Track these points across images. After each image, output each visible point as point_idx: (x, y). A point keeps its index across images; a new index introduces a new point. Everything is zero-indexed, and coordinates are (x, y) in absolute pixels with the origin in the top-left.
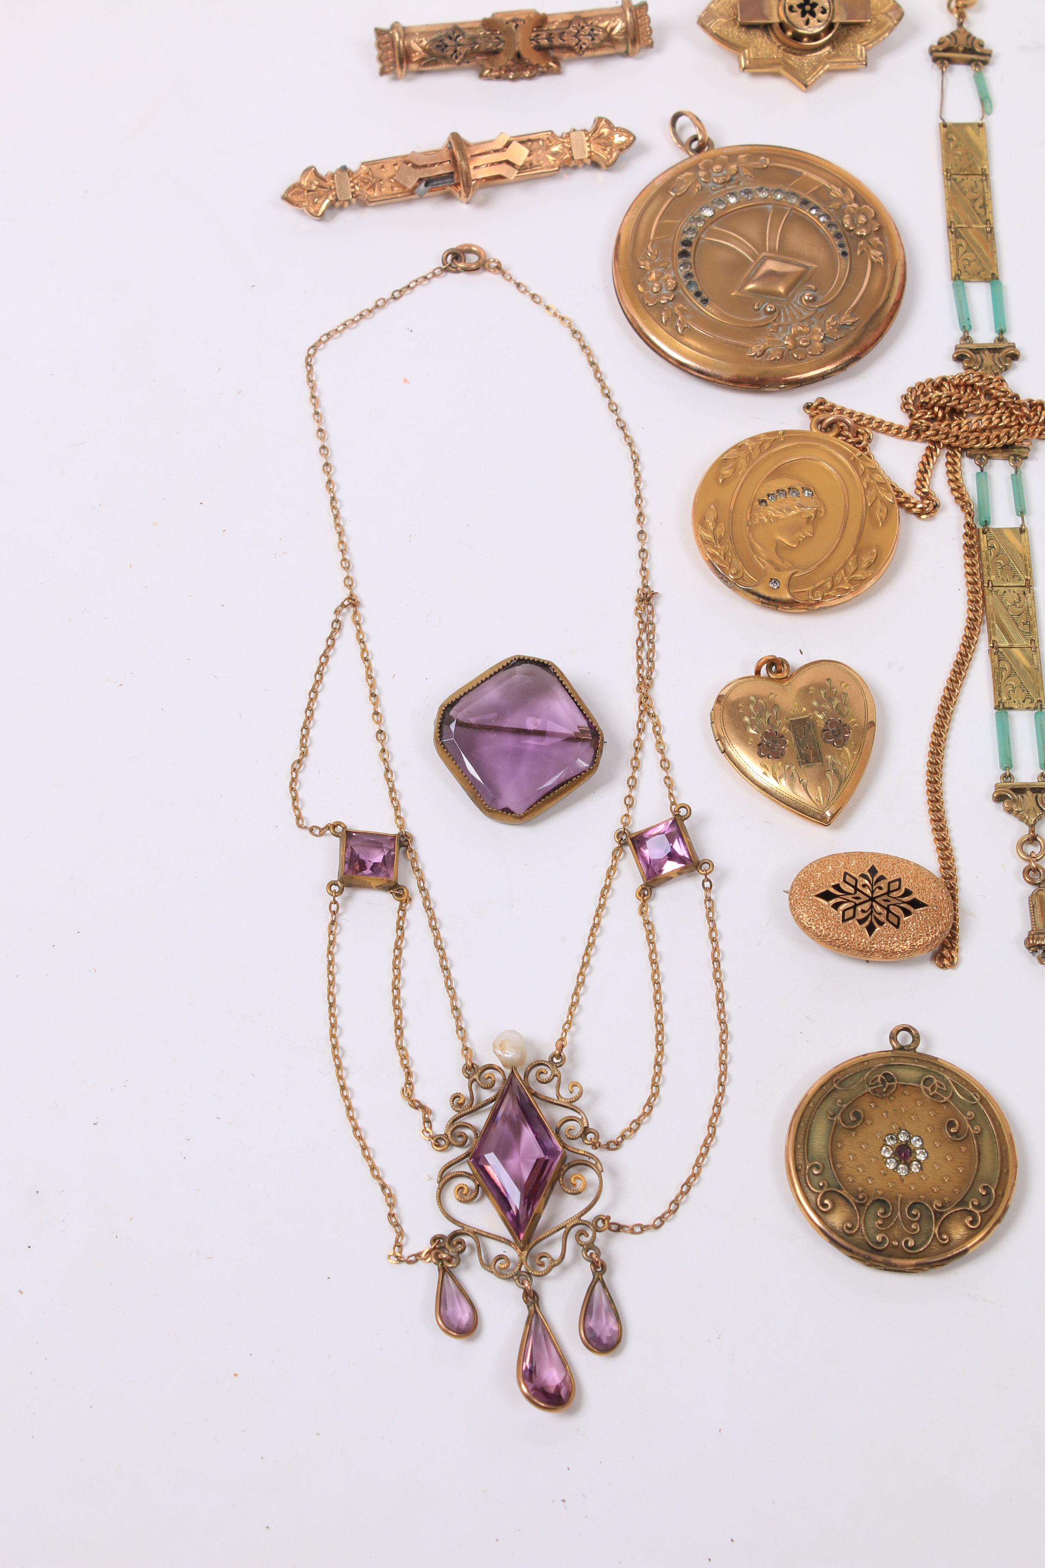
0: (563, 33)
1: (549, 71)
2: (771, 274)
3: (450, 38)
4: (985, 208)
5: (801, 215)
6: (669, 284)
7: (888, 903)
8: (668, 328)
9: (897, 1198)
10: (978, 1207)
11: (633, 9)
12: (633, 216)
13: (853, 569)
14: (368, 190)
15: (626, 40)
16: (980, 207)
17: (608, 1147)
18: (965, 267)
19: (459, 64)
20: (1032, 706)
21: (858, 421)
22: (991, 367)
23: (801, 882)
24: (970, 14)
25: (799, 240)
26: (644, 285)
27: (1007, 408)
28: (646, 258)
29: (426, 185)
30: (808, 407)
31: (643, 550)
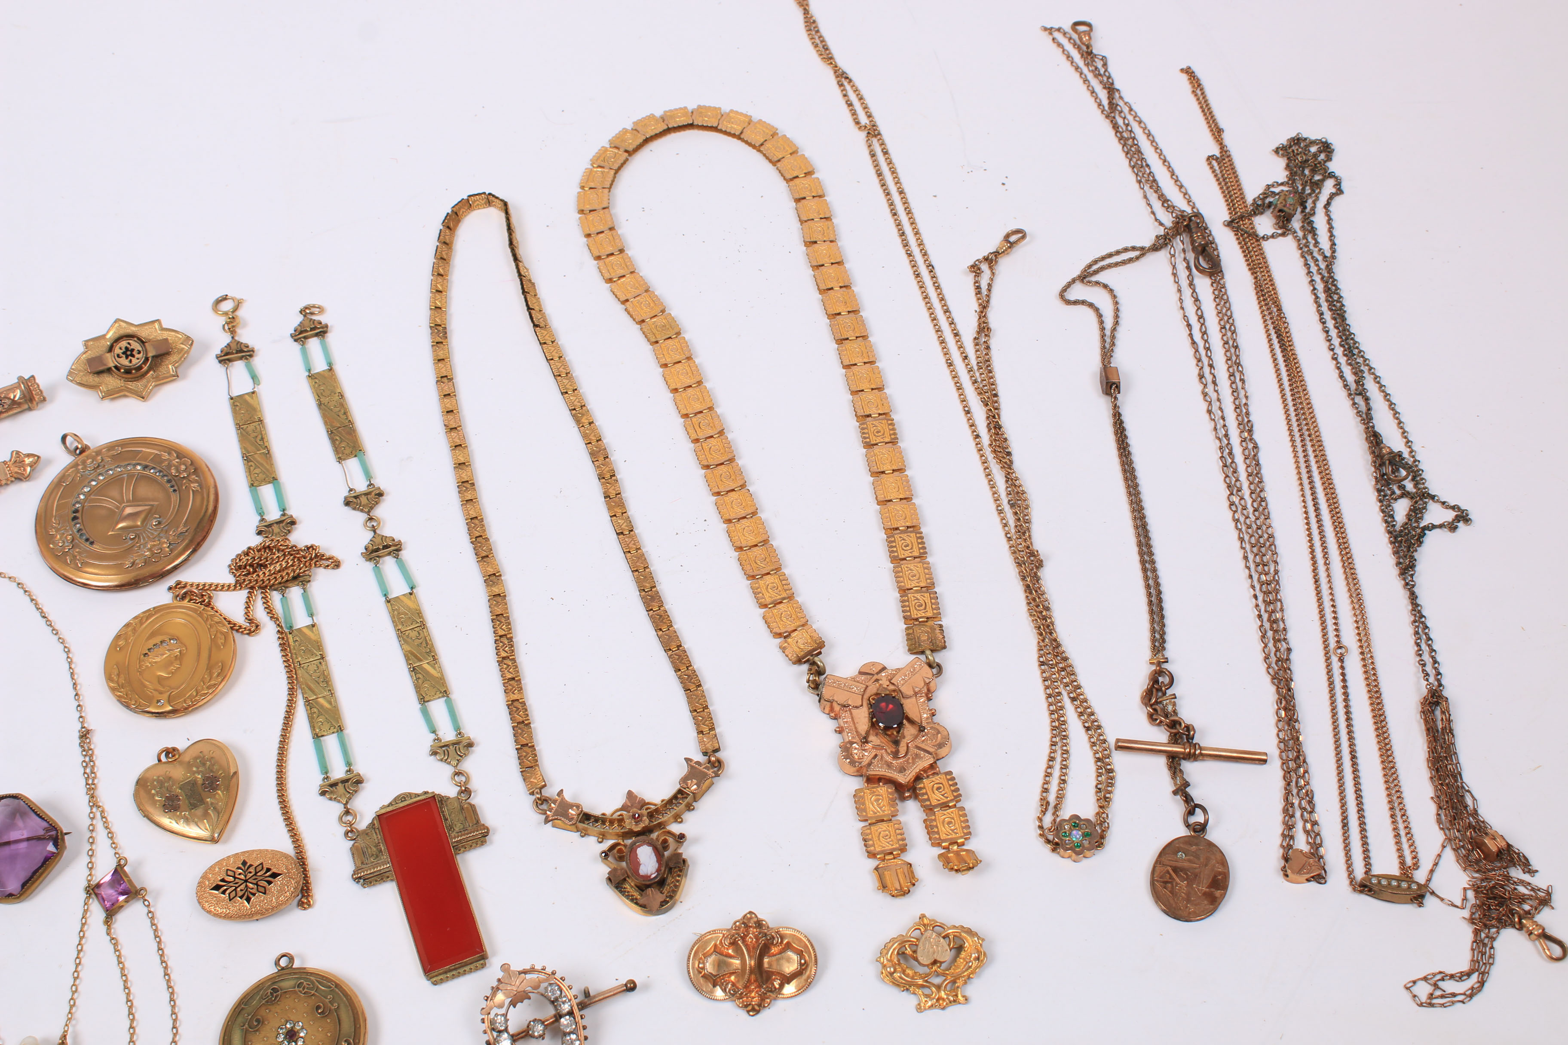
2: (130, 515)
4: (263, 441)
5: (144, 475)
6: (68, 539)
7: (257, 881)
8: (72, 566)
11: (25, 381)
13: (208, 680)
15: (26, 400)
16: (260, 441)
18: (255, 478)
20: (335, 730)
21: (202, 588)
22: (279, 533)
23: (201, 884)
25: (144, 490)
26: (54, 543)
27: (292, 555)
30: (170, 588)
31: (79, 706)
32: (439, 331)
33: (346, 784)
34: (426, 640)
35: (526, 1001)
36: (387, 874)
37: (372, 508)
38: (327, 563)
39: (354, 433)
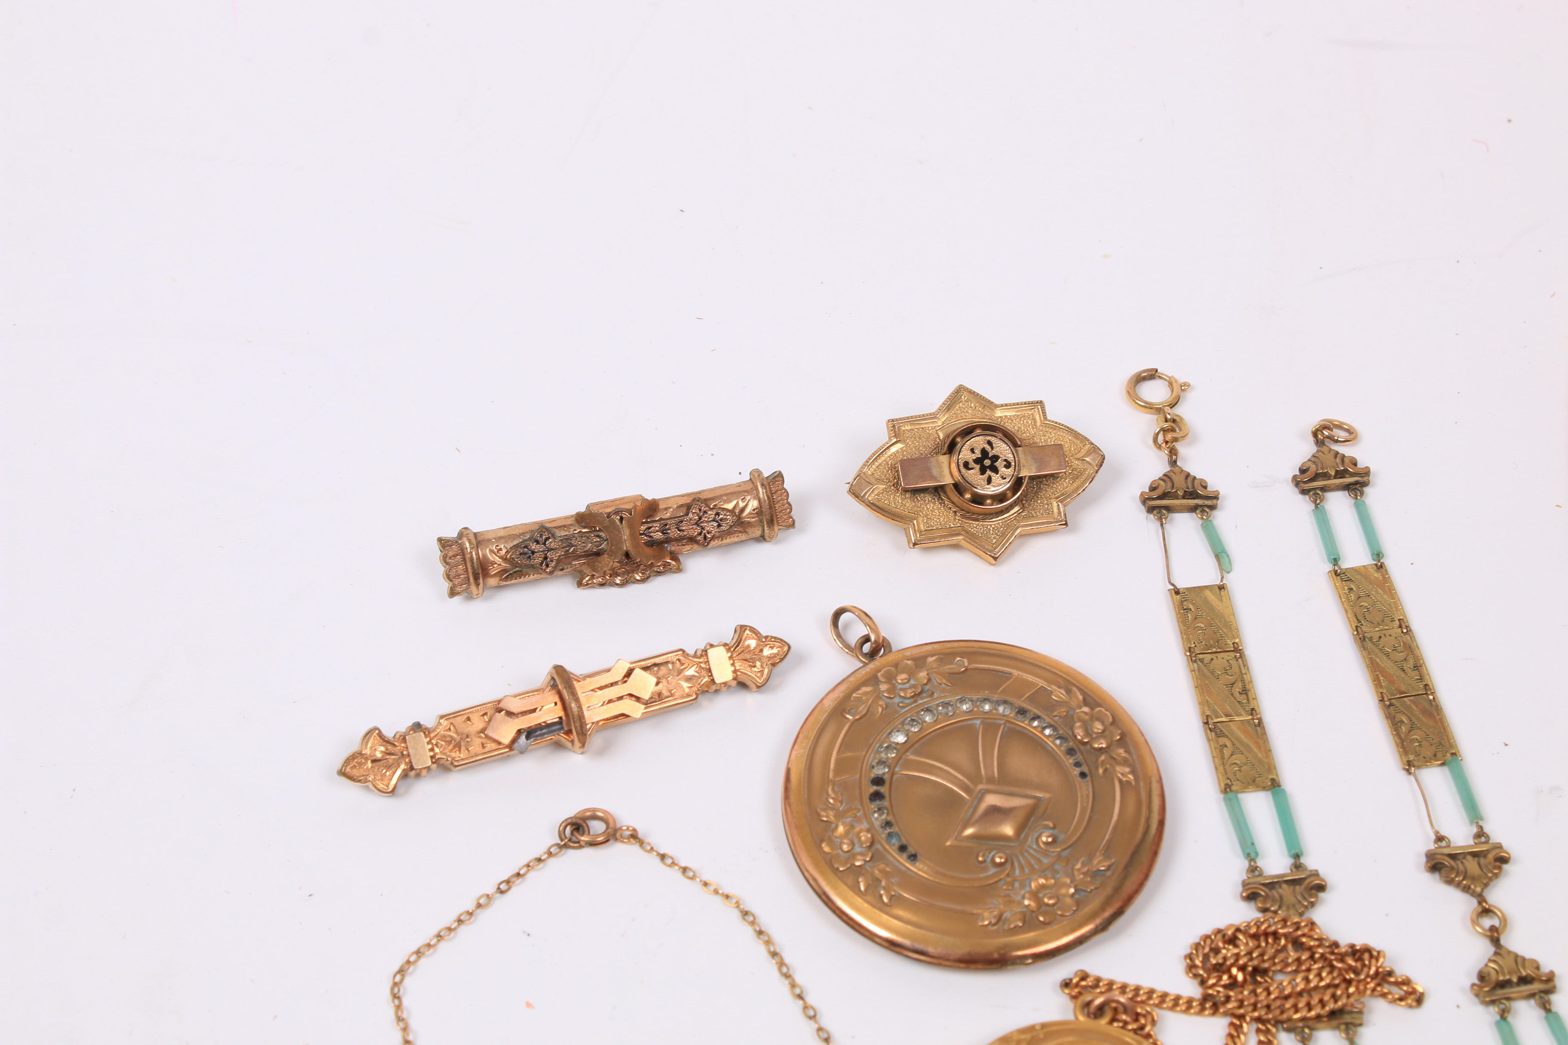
0: (681, 522)
1: (667, 570)
2: (994, 811)
3: (538, 542)
4: (1246, 694)
5: (1019, 728)
6: (863, 838)
8: (869, 898)
11: (765, 481)
12: (802, 751)
14: (451, 751)
15: (761, 521)
16: (1240, 693)
18: (1234, 773)
19: (551, 573)
22: (1294, 906)
25: (1022, 763)
26: (830, 843)
27: (1326, 961)
28: (827, 806)
29: (528, 738)
30: (1066, 984)
37: (1485, 886)
38: (1397, 992)
39: (1438, 714)
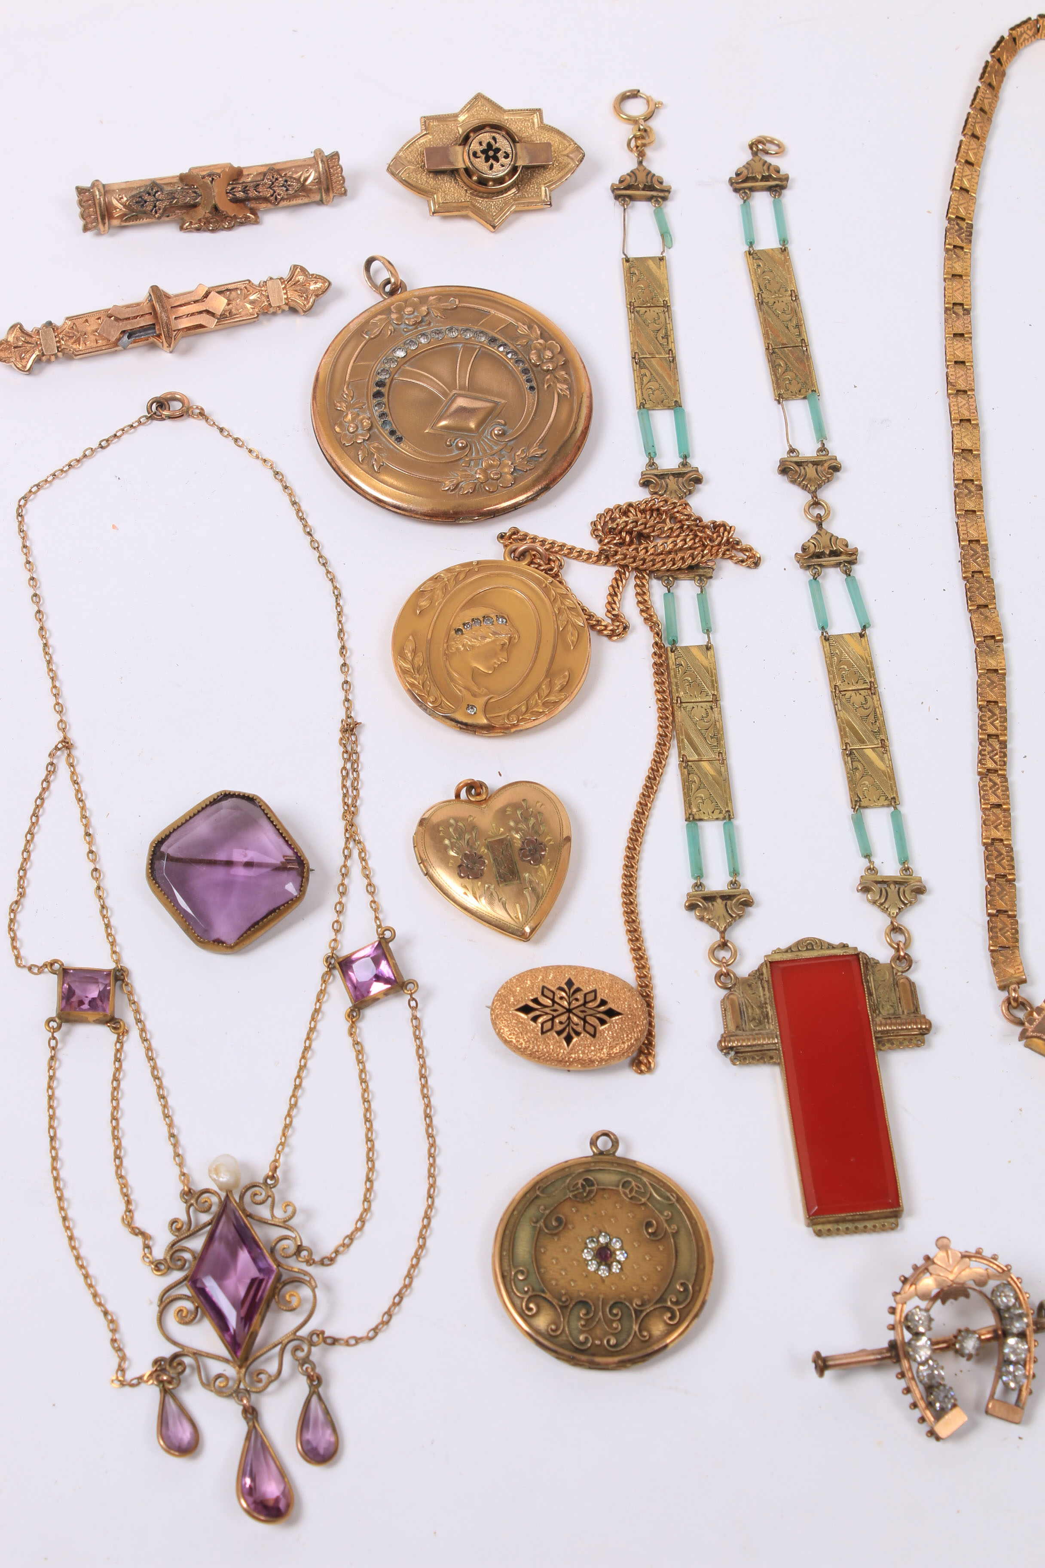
0: (258, 185)
1: (245, 222)
2: (462, 410)
3: (149, 194)
4: (667, 339)
5: (490, 352)
6: (365, 424)
7: (585, 1014)
8: (365, 467)
9: (598, 1298)
10: (677, 1303)
11: (324, 159)
12: (330, 359)
13: (546, 692)
14: (73, 343)
15: (320, 189)
16: (663, 338)
17: (322, 1263)
18: (649, 395)
19: (159, 218)
20: (721, 816)
21: (550, 548)
22: (675, 491)
23: (501, 997)
24: (649, 152)
25: (487, 377)
26: (341, 425)
27: (691, 531)
28: (342, 400)
29: (129, 337)
30: (502, 536)
31: (346, 682)
32: (961, 228)
33: (729, 902)
34: (875, 713)
35: (962, 1299)
36: (771, 1053)
37: (820, 486)
38: (741, 556)
39: (808, 361)
